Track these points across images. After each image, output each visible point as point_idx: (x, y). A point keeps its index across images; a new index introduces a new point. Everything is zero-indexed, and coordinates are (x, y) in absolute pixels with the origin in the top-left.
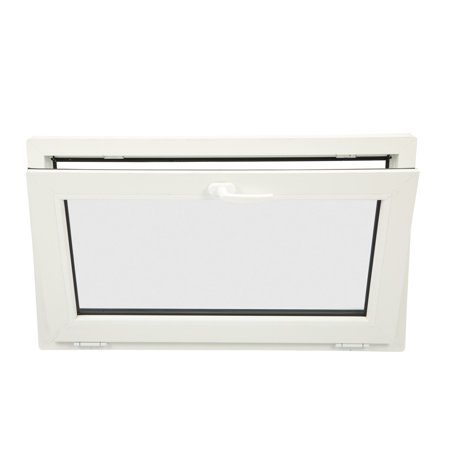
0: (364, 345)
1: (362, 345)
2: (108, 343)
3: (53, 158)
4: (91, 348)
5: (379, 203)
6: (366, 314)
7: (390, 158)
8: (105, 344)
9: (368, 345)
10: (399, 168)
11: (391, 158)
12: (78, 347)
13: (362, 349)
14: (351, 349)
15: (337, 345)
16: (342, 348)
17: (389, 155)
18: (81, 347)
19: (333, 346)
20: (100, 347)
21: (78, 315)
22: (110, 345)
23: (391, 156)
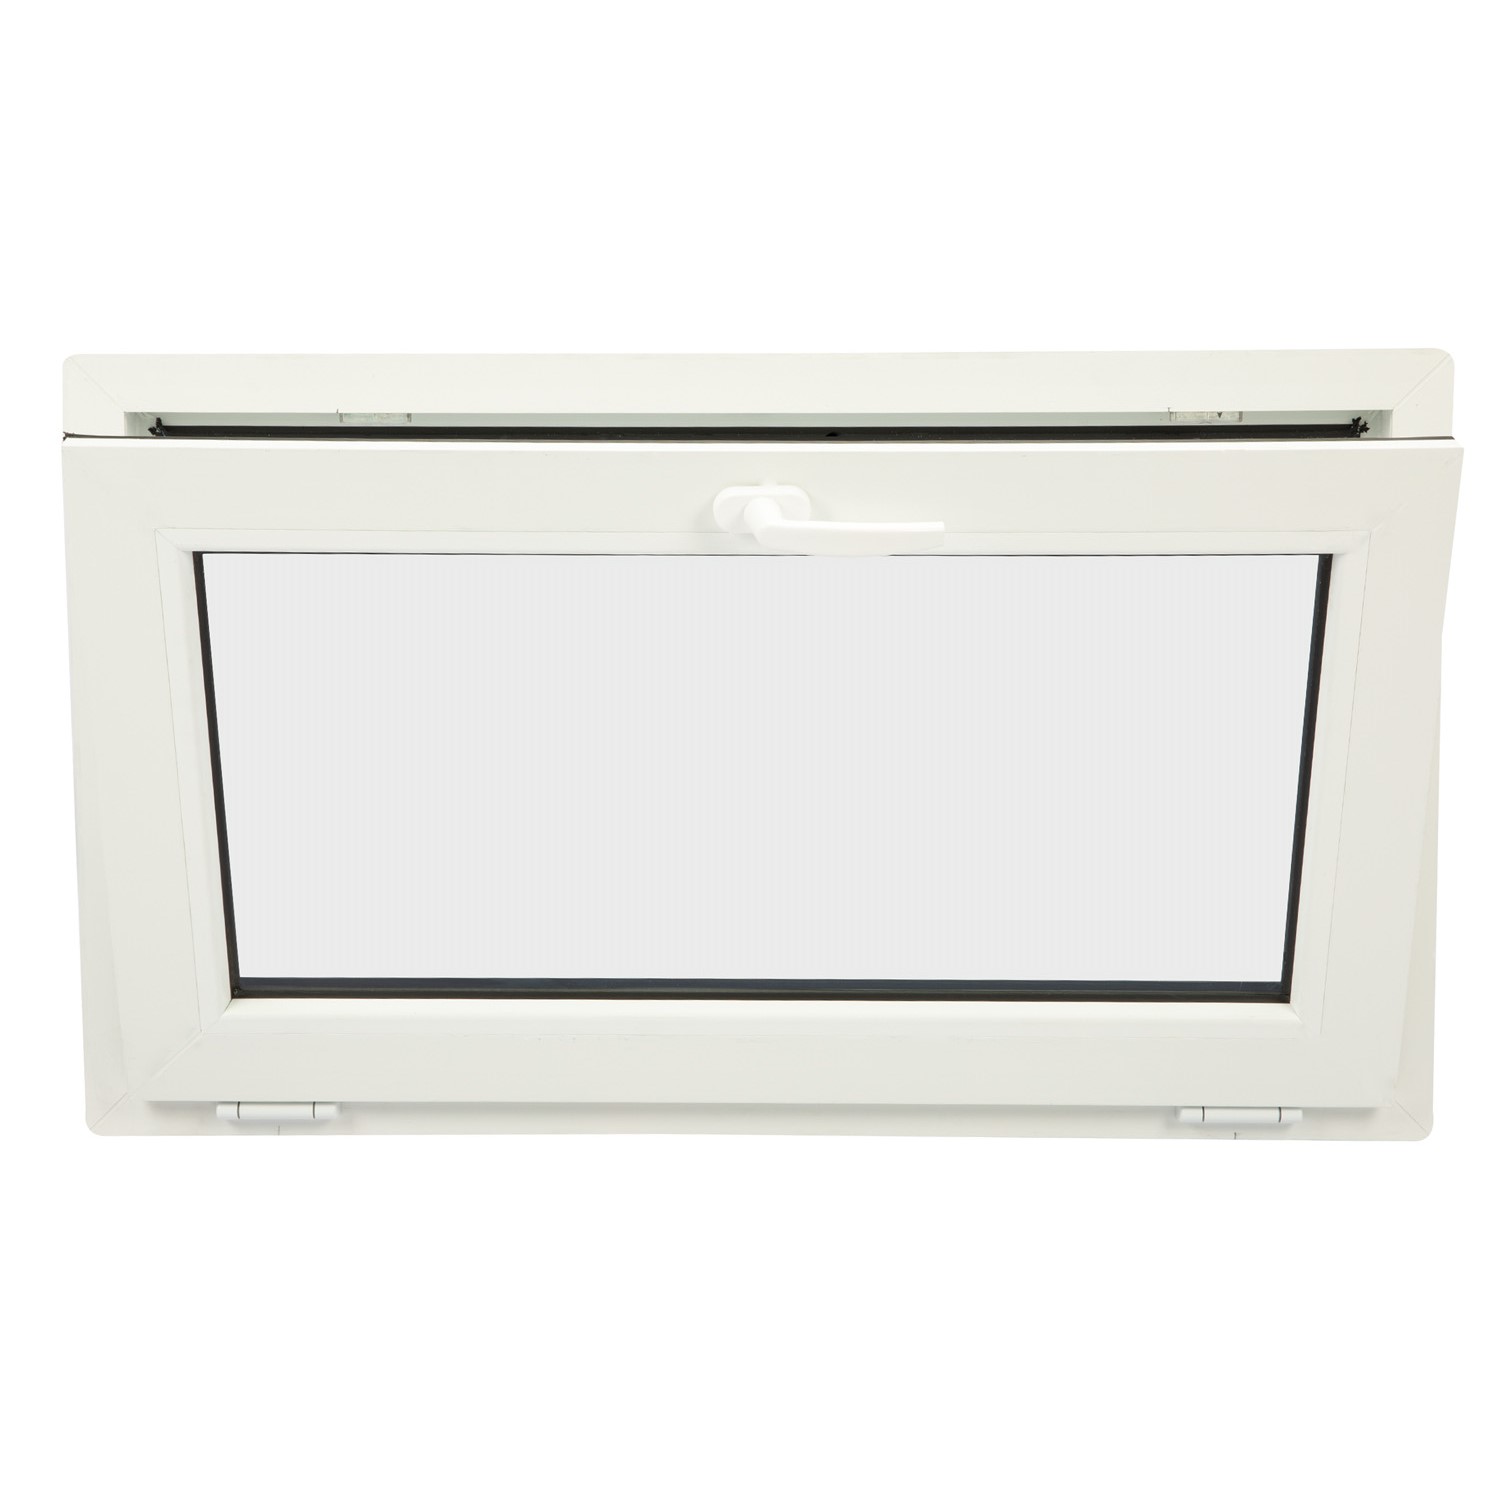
0: (1282, 1111)
1: (1278, 1111)
2: (343, 1107)
3: (155, 426)
4: (279, 1126)
5: (1326, 563)
6: (1289, 995)
7: (1362, 431)
8: (331, 1111)
9: (1299, 1113)
10: (1394, 437)
11: (1366, 429)
12: (232, 1122)
13: (1277, 1128)
14: (1236, 1130)
15: (1185, 1115)
16: (1206, 1128)
17: (1359, 419)
18: (243, 1126)
19: (1168, 1118)
20: (312, 1125)
21: (234, 996)
22: (352, 1114)
23: (1366, 423)
